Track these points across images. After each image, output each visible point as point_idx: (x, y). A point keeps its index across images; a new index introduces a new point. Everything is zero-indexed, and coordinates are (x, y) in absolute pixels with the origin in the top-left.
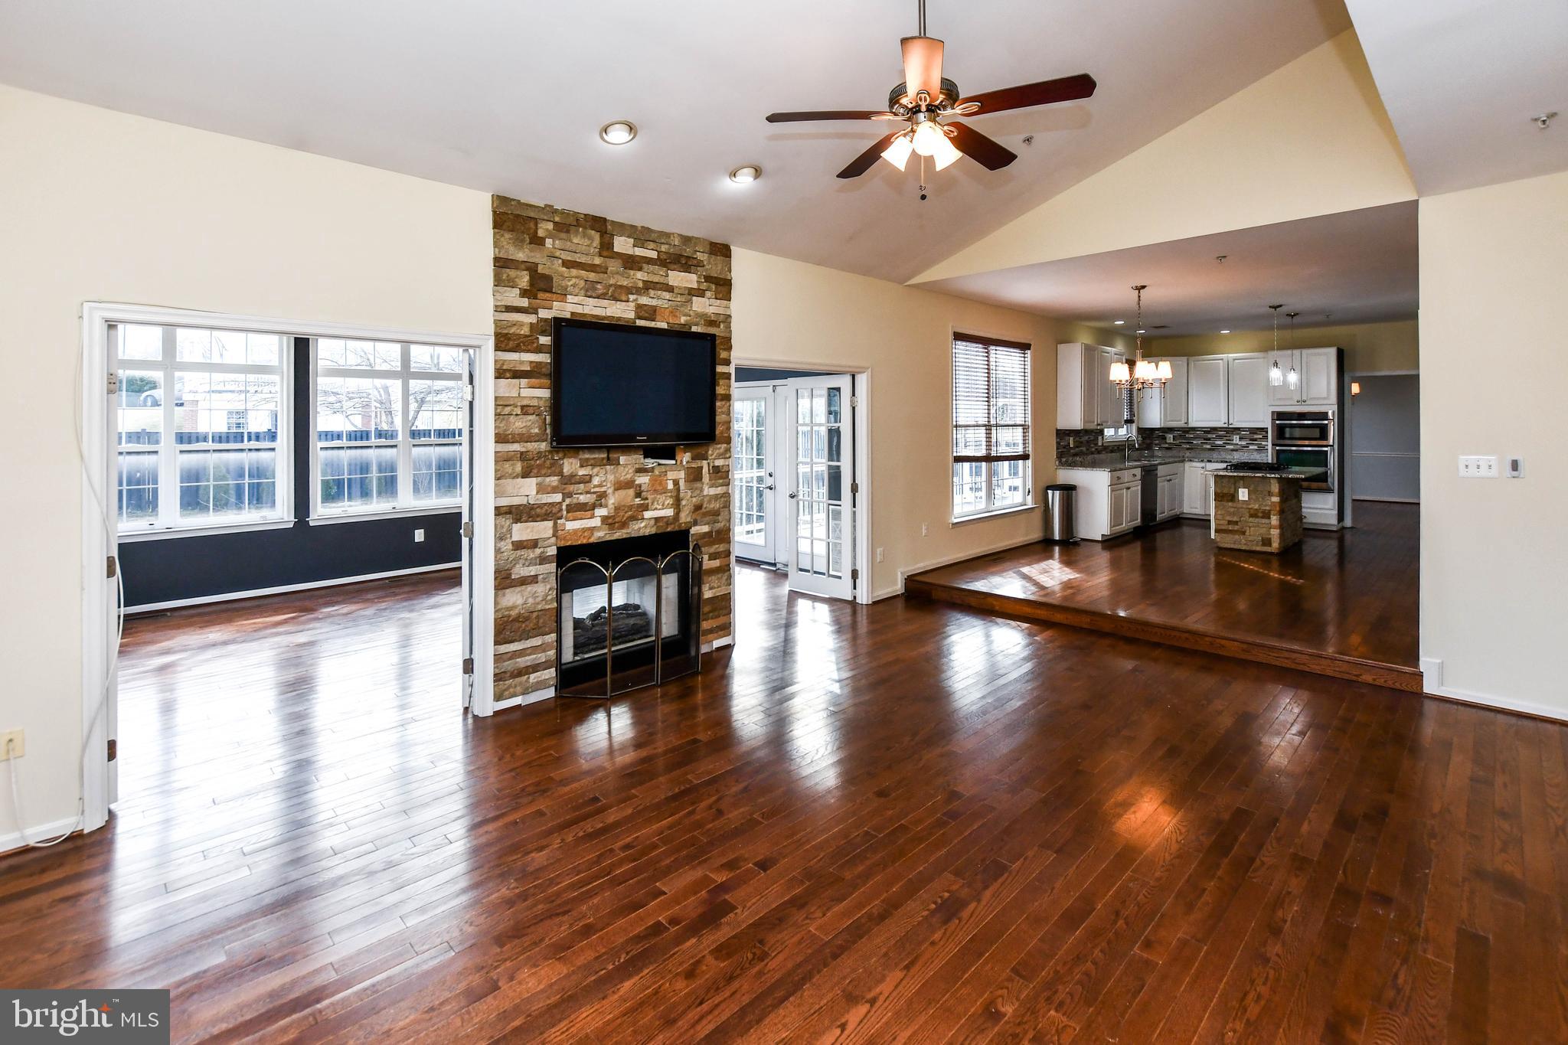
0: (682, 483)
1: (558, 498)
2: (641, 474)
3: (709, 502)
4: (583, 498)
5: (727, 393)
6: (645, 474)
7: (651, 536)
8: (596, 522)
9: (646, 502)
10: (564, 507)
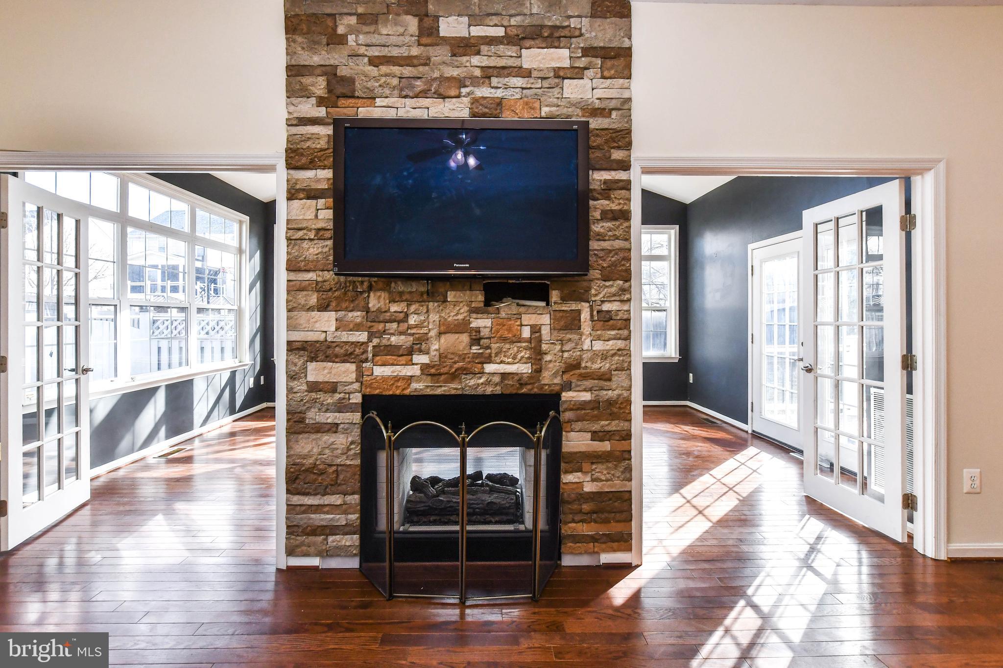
0: (545, 331)
1: (363, 337)
2: (480, 316)
3: (592, 360)
4: (395, 340)
5: (626, 207)
6: (485, 316)
7: (493, 396)
8: (415, 371)
9: (488, 351)
10: (370, 349)
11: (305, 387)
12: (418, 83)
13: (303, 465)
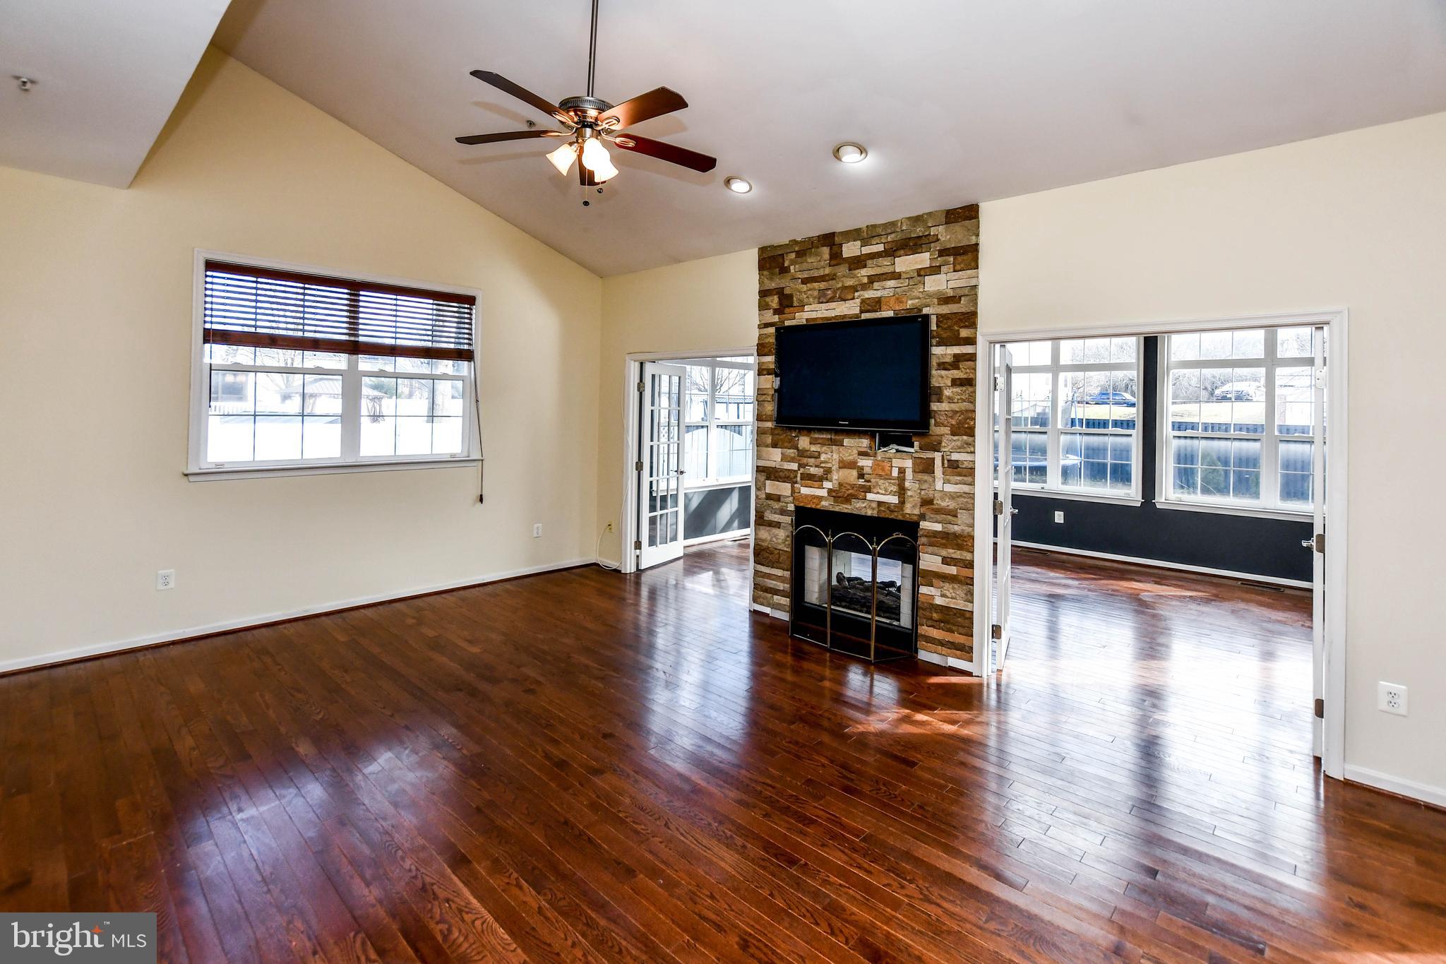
0: (909, 474)
1: (794, 466)
2: (865, 457)
3: (942, 499)
4: (813, 470)
5: (971, 376)
6: (868, 458)
7: (871, 518)
8: (823, 493)
9: (869, 484)
10: (799, 475)
11: (764, 496)
12: (829, 292)
13: (762, 546)
